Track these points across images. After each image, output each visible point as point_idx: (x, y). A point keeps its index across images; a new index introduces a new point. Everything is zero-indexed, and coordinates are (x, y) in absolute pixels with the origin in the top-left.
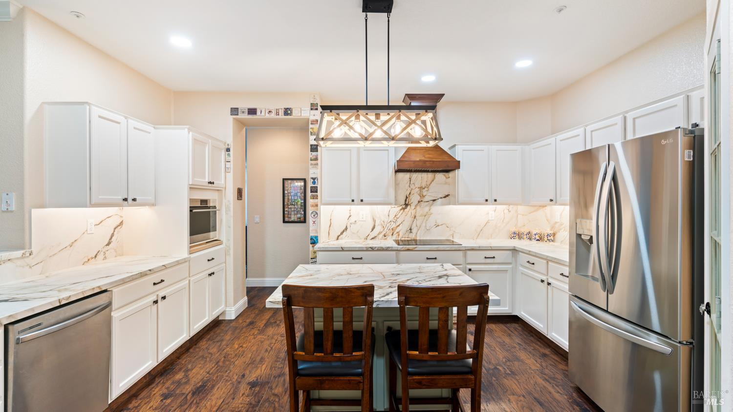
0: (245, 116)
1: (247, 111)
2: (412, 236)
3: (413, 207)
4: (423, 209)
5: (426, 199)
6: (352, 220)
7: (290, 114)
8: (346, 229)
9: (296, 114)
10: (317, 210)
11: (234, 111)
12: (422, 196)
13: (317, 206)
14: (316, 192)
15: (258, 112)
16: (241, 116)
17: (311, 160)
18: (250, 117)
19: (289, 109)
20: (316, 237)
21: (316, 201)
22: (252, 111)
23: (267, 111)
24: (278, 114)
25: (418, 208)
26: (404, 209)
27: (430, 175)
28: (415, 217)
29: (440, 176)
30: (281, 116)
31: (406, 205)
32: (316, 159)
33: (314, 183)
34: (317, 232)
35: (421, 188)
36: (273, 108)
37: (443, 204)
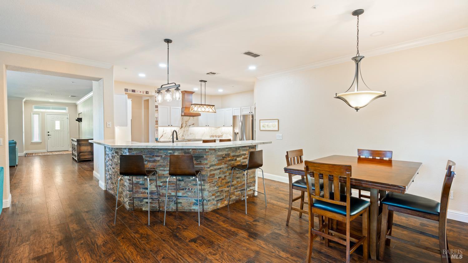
0: (131, 92)
1: (131, 91)
2: (183, 138)
3: (184, 128)
4: (186, 129)
5: (188, 125)
6: (164, 132)
7: (148, 94)
8: (162, 136)
9: (150, 94)
10: (158, 128)
11: (126, 90)
12: (186, 124)
13: (158, 127)
14: (157, 122)
15: (136, 92)
16: (129, 92)
17: (156, 111)
18: (133, 93)
19: (148, 92)
20: (158, 138)
21: (157, 125)
22: (134, 91)
23: (139, 92)
24: (143, 93)
25: (185, 128)
26: (181, 128)
27: (189, 117)
28: (184, 131)
29: (191, 117)
30: (145, 94)
31: (182, 127)
32: (157, 111)
33: (157, 119)
34: (158, 136)
35: (186, 121)
36: (142, 90)
37: (192, 127)
